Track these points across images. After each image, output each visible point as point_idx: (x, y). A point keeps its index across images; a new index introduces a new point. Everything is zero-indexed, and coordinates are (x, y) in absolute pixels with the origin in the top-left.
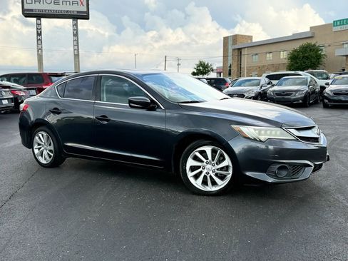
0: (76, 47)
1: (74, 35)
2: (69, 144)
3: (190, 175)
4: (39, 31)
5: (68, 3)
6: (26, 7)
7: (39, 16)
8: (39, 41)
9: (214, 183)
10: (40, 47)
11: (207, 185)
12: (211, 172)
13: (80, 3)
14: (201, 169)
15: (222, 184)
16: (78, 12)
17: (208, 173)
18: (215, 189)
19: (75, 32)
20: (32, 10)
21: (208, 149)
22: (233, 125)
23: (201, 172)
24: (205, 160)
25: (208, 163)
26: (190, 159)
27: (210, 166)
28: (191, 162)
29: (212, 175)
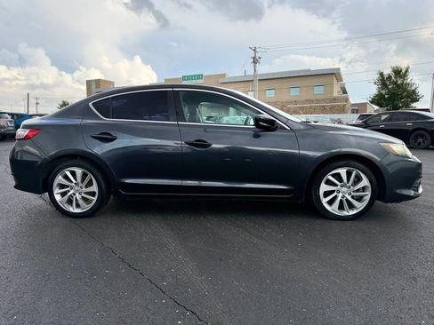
2: (128, 181)
3: (324, 201)
9: (351, 206)
11: (344, 209)
12: (347, 195)
14: (335, 194)
15: (360, 206)
17: (343, 197)
18: (352, 212)
21: (342, 171)
22: (383, 144)
23: (335, 197)
24: (339, 183)
25: (342, 186)
26: (323, 184)
27: (346, 189)
28: (324, 187)
29: (349, 198)
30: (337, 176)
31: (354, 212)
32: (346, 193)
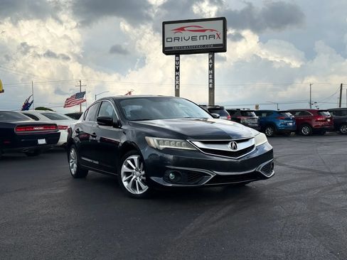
0: (211, 81)
1: (210, 69)
3: (124, 178)
4: (177, 67)
5: (205, 37)
6: (167, 45)
7: (177, 52)
8: (177, 77)
10: (177, 82)
11: (136, 189)
12: (138, 178)
13: (216, 36)
16: (214, 45)
17: (136, 179)
19: (211, 66)
20: (171, 48)
21: (135, 158)
22: (146, 137)
23: (132, 177)
24: (134, 168)
25: (137, 170)
26: (124, 166)
27: (138, 173)
28: (125, 168)
29: (139, 180)
30: (132, 161)
31: (141, 193)
32: (138, 176)
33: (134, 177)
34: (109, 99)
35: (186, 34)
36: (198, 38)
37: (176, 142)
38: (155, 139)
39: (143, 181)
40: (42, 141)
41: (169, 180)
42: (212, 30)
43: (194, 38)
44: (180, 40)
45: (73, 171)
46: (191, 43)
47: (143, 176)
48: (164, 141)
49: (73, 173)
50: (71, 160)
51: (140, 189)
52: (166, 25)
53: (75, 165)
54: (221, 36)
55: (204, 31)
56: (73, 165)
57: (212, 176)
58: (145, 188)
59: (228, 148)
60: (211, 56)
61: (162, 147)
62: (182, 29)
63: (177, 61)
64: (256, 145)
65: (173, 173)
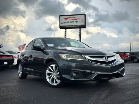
1: (79, 35)
3: (47, 77)
4: (65, 34)
5: (77, 22)
6: (61, 25)
7: (66, 28)
11: (54, 82)
13: (82, 22)
16: (81, 25)
19: (80, 33)
20: (63, 26)
21: (54, 66)
22: (60, 55)
23: (52, 76)
24: (53, 71)
25: (54, 72)
26: (47, 70)
27: (55, 74)
28: (48, 71)
29: (55, 77)
30: (52, 67)
31: (56, 84)
32: (55, 75)
33: (53, 76)
34: (39, 38)
35: (69, 20)
36: (74, 22)
37: (76, 56)
38: (65, 55)
39: (57, 78)
40: (6, 63)
41: (73, 77)
42: (80, 19)
43: (72, 22)
44: (67, 23)
45: (20, 75)
46: (71, 24)
47: (58, 75)
48: (70, 56)
49: (20, 76)
50: (19, 70)
51: (56, 82)
52: (61, 17)
53: (21, 72)
54: (84, 22)
55: (77, 19)
56: (20, 72)
57: (96, 75)
58: (59, 82)
59: (104, 60)
60: (80, 30)
61: (69, 59)
62: (68, 18)
63: (66, 32)
64: (117, 59)
65: (75, 73)
